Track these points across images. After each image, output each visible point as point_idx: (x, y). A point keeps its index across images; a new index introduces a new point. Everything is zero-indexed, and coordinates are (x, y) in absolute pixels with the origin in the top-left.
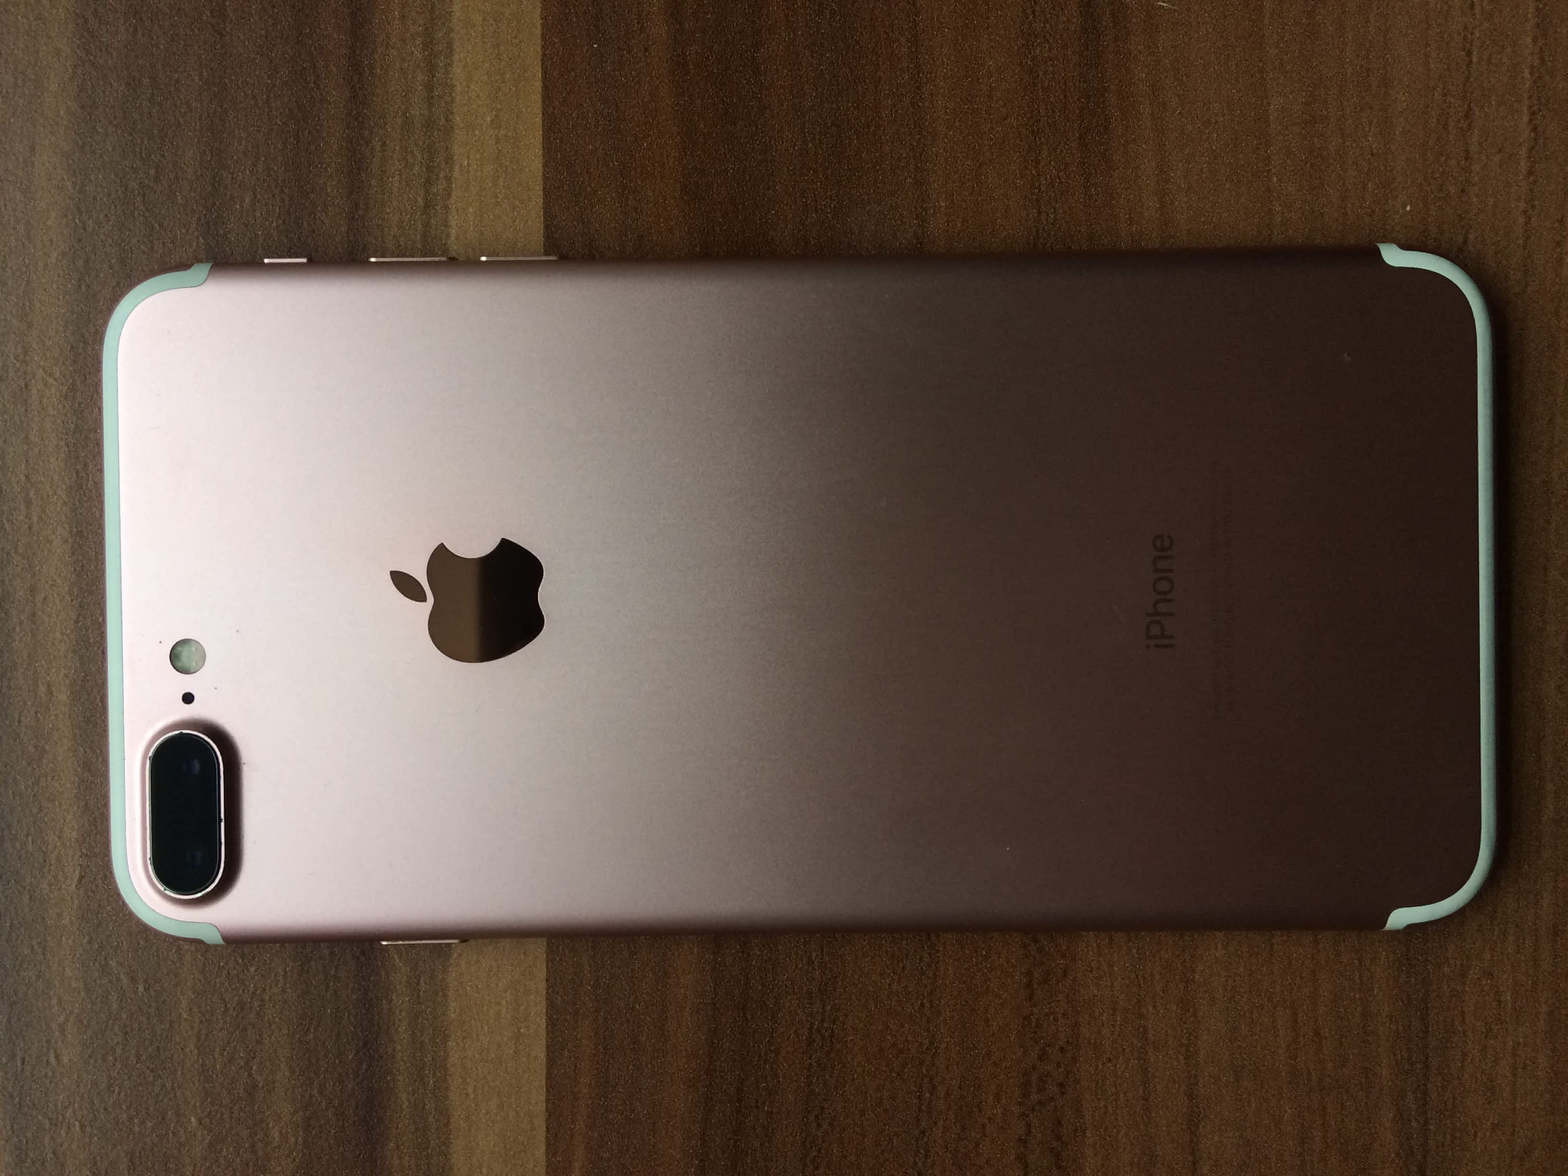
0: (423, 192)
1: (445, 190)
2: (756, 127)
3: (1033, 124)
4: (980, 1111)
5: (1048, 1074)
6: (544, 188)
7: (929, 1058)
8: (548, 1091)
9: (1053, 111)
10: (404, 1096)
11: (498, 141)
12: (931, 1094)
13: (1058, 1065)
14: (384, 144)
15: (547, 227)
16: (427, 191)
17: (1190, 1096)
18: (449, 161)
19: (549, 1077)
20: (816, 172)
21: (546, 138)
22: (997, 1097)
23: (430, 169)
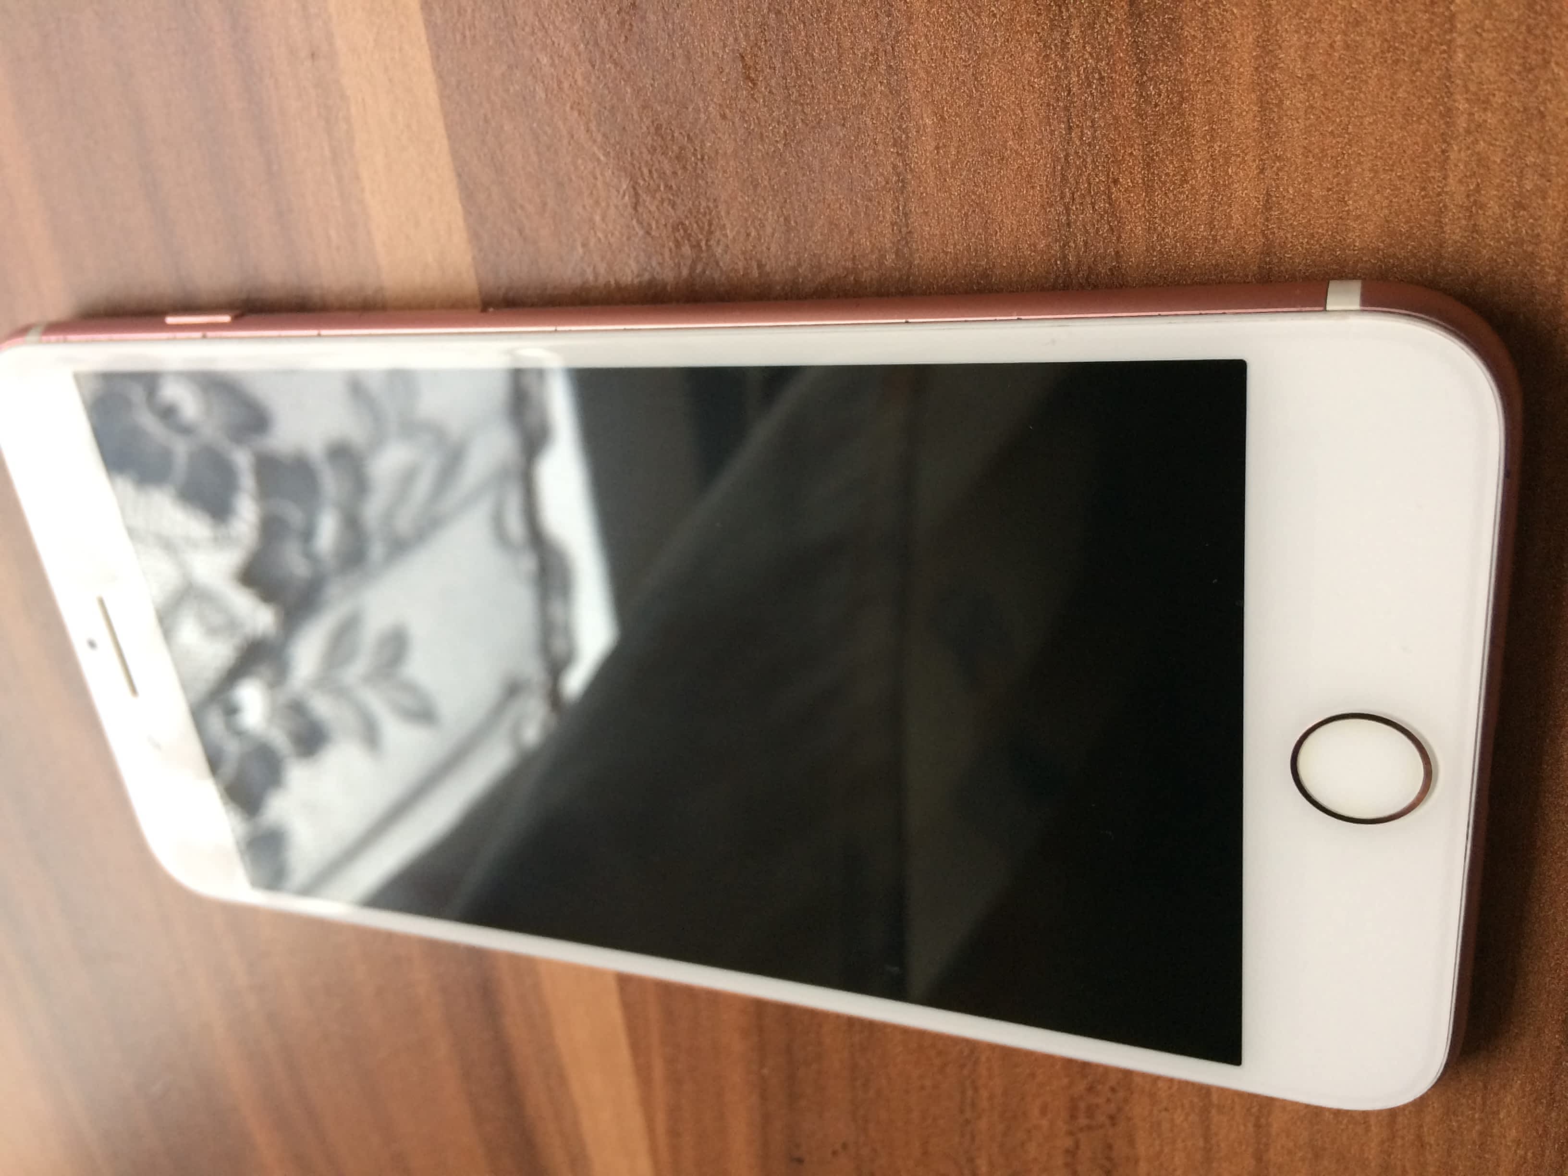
0: (326, 137)
1: (347, 134)
4: (1025, 1118)
5: (1097, 1106)
12: (974, 1093)
13: (1108, 1100)
14: (276, 81)
16: (331, 138)
17: (1258, 1159)
18: (344, 97)
22: (1043, 1113)
23: (327, 108)
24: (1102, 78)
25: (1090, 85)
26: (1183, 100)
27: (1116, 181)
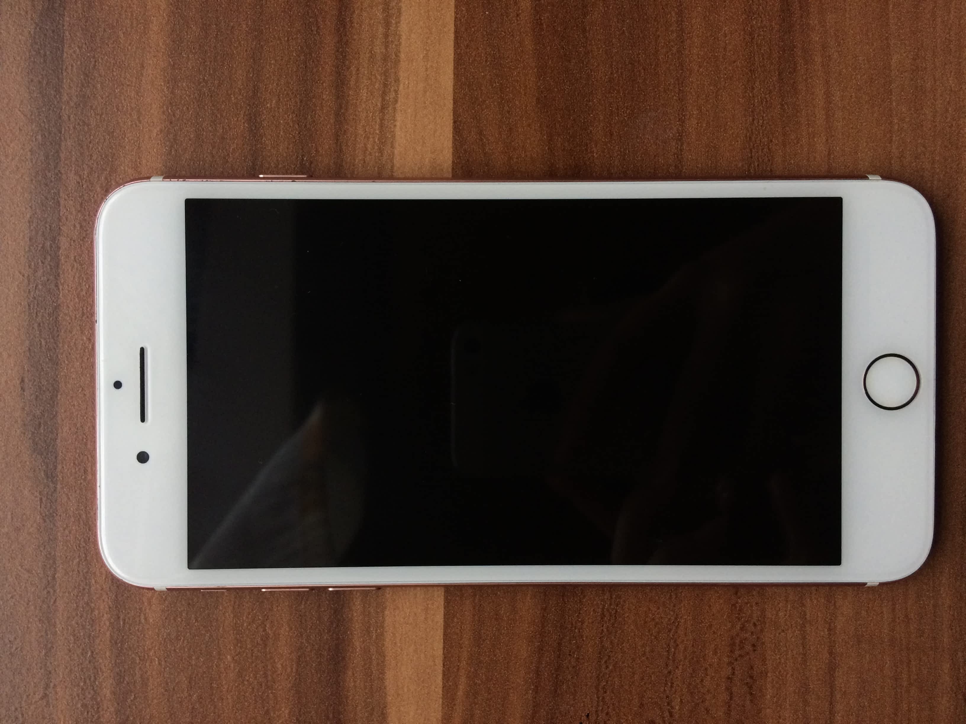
0: (380, 99)
1: (394, 98)
2: (583, 63)
3: (751, 66)
4: (704, 660)
5: (746, 639)
6: (454, 98)
7: (674, 628)
8: (444, 643)
9: (763, 59)
10: (357, 644)
11: (427, 70)
12: (675, 649)
13: (752, 633)
14: (358, 70)
15: (455, 122)
16: (383, 99)
17: (831, 653)
18: (397, 80)
19: (445, 634)
20: (619, 92)
21: (456, 68)
22: (715, 653)
23: (385, 85)
24: (767, 101)
25: (762, 103)
26: (798, 112)
27: (771, 141)
